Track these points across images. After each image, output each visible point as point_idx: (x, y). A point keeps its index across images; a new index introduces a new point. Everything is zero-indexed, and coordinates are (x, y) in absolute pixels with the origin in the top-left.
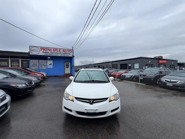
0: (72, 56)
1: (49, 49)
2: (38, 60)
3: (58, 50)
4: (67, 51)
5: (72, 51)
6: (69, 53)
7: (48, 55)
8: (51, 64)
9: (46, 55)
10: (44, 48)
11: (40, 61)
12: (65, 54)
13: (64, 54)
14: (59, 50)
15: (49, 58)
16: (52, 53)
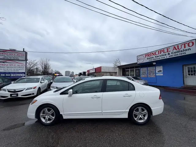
1: (153, 53)
2: (146, 68)
3: (166, 51)
4: (183, 46)
7: (153, 61)
8: (161, 71)
9: (150, 61)
10: (148, 54)
11: (149, 68)
12: (178, 52)
13: (176, 54)
15: (154, 64)
16: (157, 57)
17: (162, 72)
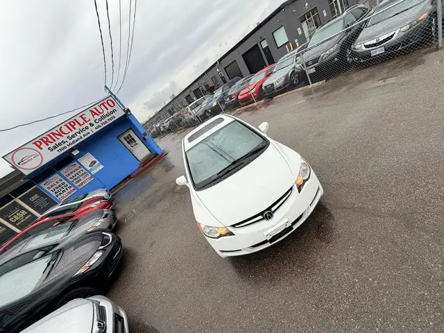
0: (124, 113)
1: (54, 131)
2: (56, 175)
3: (81, 121)
4: (102, 107)
5: (112, 99)
6: (110, 109)
7: (68, 148)
8: (94, 163)
9: (63, 151)
10: (42, 139)
11: (62, 172)
12: (103, 118)
13: (103, 121)
14: (81, 117)
15: (76, 153)
16: (73, 136)
17: (98, 162)
